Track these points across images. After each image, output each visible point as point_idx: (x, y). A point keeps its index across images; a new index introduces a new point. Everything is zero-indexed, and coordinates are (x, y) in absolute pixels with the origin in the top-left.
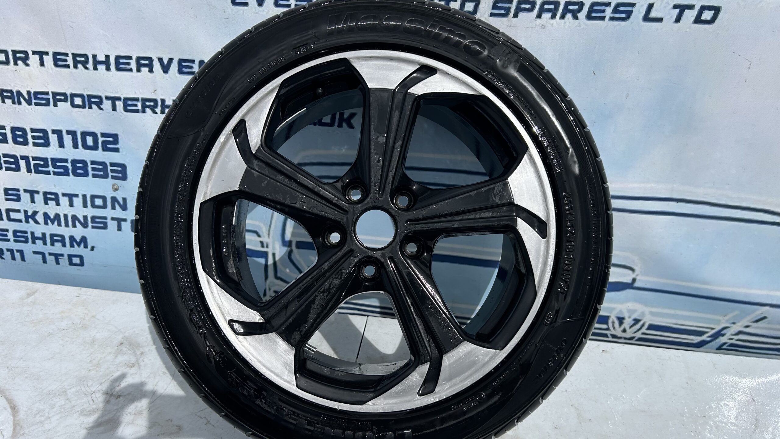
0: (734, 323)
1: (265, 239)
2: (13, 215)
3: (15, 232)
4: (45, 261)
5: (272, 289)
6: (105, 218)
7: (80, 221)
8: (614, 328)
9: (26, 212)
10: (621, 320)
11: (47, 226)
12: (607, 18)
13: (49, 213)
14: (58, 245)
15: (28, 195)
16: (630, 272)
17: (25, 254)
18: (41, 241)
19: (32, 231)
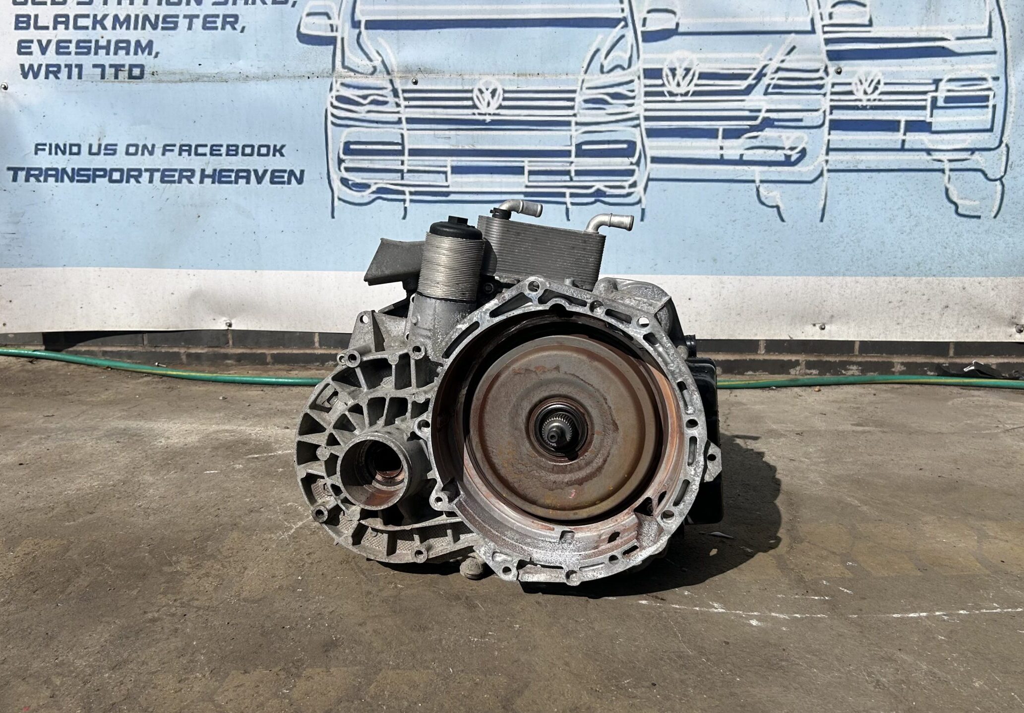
0: (771, 59)
1: (335, 21)
2: (81, 22)
3: (78, 42)
4: (103, 77)
5: (340, 81)
6: (177, 16)
7: (150, 22)
8: (669, 82)
9: (95, 16)
10: (673, 71)
11: (114, 31)
13: (119, 16)
14: (122, 53)
16: (672, 16)
17: (84, 70)
18: (104, 51)
19: (98, 38)
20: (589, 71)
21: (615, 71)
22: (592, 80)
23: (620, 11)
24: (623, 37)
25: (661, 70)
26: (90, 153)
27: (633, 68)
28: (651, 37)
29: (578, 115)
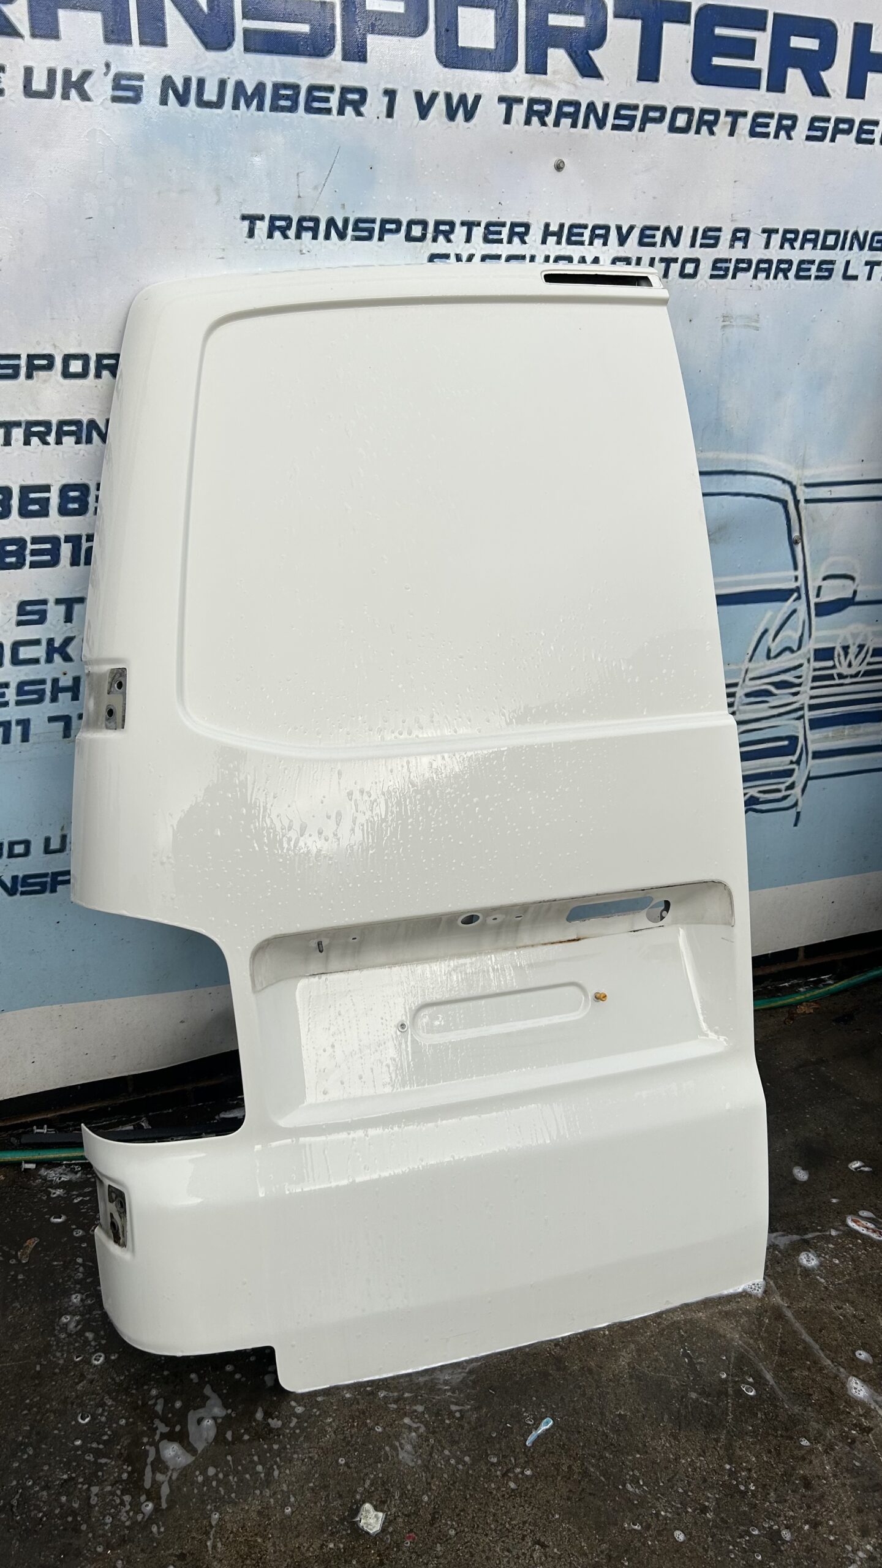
2: (24, 653)
3: (21, 686)
4: (66, 734)
8: (840, 663)
9: (50, 641)
10: (846, 649)
12: (813, 277)
15: (62, 608)
16: (848, 582)
17: (32, 726)
18: (69, 695)
19: (56, 676)
20: (754, 658)
21: (783, 655)
22: (756, 669)
23: (794, 579)
24: (794, 611)
25: (833, 649)
26: (47, 851)
27: (803, 650)
28: (825, 609)
29: (737, 713)
